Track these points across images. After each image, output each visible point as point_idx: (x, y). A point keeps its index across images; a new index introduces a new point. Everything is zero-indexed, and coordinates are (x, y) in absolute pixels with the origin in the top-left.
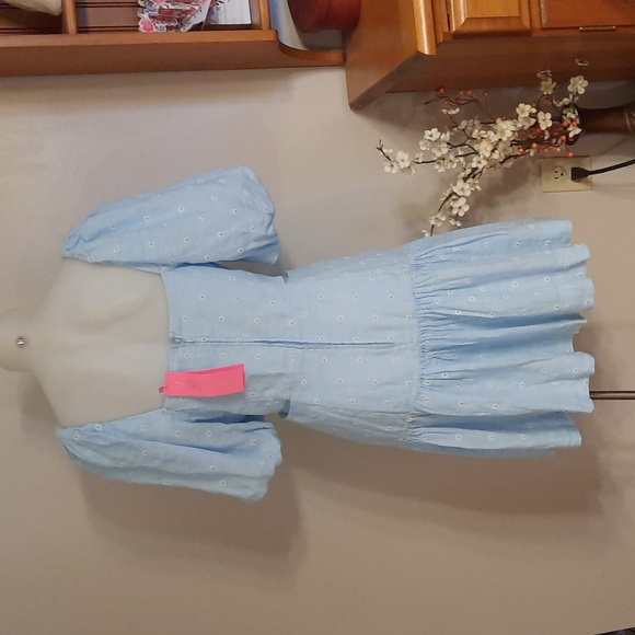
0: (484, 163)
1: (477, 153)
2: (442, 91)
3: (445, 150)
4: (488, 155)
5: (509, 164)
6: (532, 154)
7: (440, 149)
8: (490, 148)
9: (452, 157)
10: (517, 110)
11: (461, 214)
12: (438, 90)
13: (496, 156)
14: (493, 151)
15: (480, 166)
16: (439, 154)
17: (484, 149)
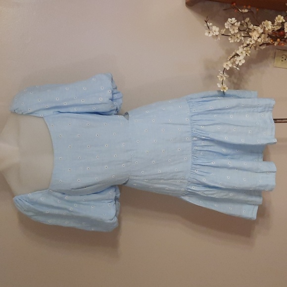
0: (253, 42)
1: (250, 37)
2: (234, 4)
3: (237, 31)
4: (256, 39)
5: (263, 47)
6: (275, 45)
7: (234, 30)
8: (258, 36)
9: (238, 36)
10: (277, 18)
11: (240, 64)
12: (232, 3)
13: (259, 40)
14: (258, 38)
15: (251, 43)
16: (232, 32)
17: (255, 35)
